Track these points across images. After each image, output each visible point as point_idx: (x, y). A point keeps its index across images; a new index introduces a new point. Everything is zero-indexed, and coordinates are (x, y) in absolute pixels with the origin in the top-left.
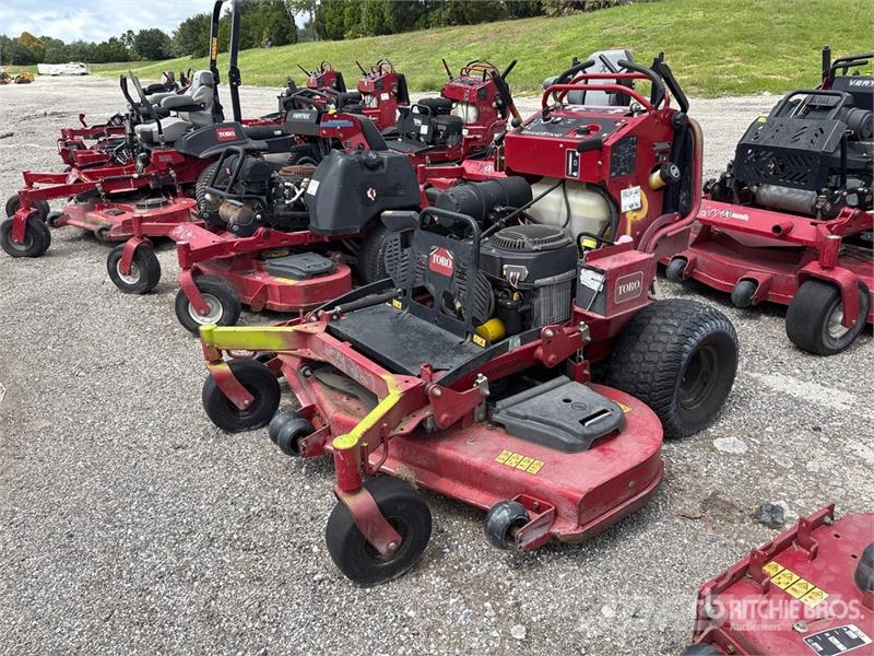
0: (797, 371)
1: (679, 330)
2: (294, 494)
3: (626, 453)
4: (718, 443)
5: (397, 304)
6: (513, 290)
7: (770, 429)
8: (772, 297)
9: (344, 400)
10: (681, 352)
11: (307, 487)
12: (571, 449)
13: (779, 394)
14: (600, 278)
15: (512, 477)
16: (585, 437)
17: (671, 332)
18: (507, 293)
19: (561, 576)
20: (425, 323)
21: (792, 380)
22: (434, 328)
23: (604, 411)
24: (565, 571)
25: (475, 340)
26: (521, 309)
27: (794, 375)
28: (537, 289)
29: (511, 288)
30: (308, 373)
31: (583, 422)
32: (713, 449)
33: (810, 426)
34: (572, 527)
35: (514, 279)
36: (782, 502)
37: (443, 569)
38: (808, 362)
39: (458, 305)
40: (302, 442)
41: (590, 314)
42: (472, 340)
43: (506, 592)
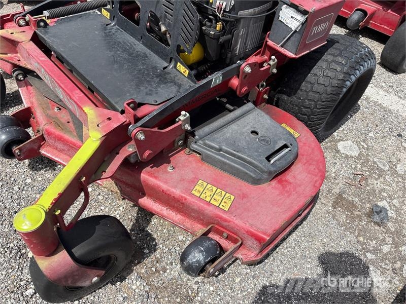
0: (384, 84)
1: (346, 68)
2: (16, 188)
3: (300, 186)
4: (340, 146)
5: (105, 13)
6: (217, 20)
7: (371, 134)
8: (373, 25)
9: (56, 110)
10: (342, 87)
11: (29, 181)
12: (256, 182)
13: (375, 103)
14: (301, 18)
15: (206, 212)
16: (270, 173)
17: (339, 69)
18: (210, 20)
19: (237, 280)
20: (132, 39)
21: (381, 92)
22: (140, 47)
23: (285, 146)
24: (240, 274)
25: (178, 68)
26: (222, 39)
27: (382, 87)
28: (238, 20)
29: (215, 16)
30: (20, 77)
31: (268, 158)
32: (338, 151)
33: (395, 133)
34: (252, 255)
35: (219, 8)
36: (385, 202)
37: (143, 271)
38: (389, 77)
39: (163, 29)
40: (16, 150)
41: (282, 50)
42: (175, 67)
43: (194, 297)
